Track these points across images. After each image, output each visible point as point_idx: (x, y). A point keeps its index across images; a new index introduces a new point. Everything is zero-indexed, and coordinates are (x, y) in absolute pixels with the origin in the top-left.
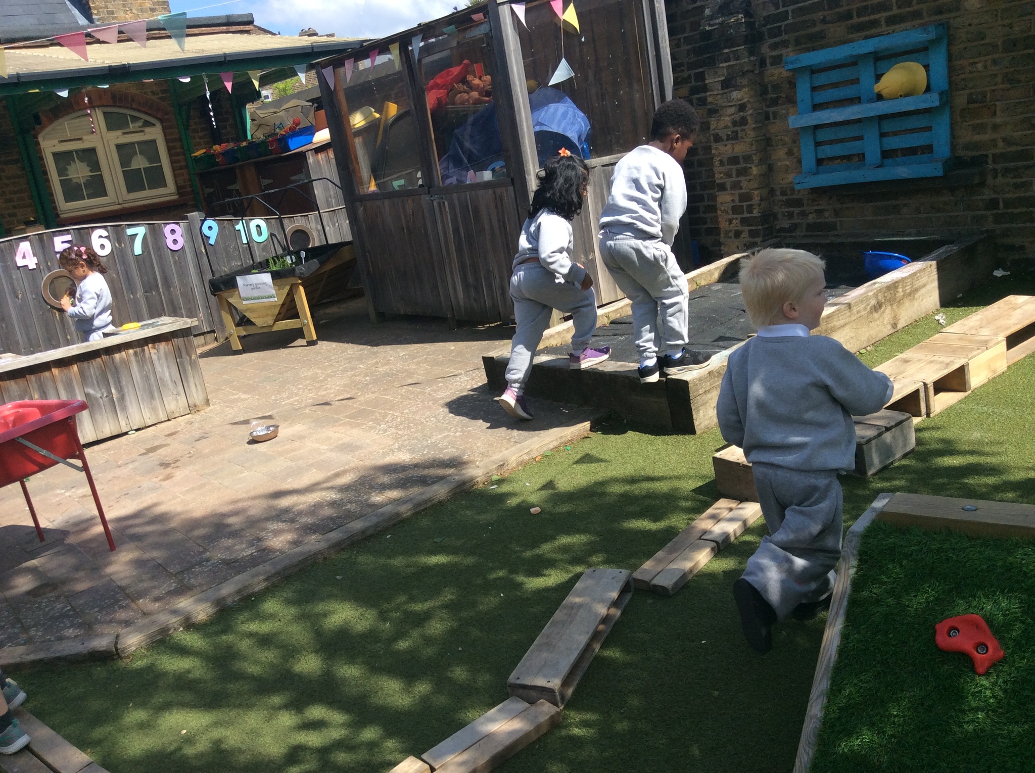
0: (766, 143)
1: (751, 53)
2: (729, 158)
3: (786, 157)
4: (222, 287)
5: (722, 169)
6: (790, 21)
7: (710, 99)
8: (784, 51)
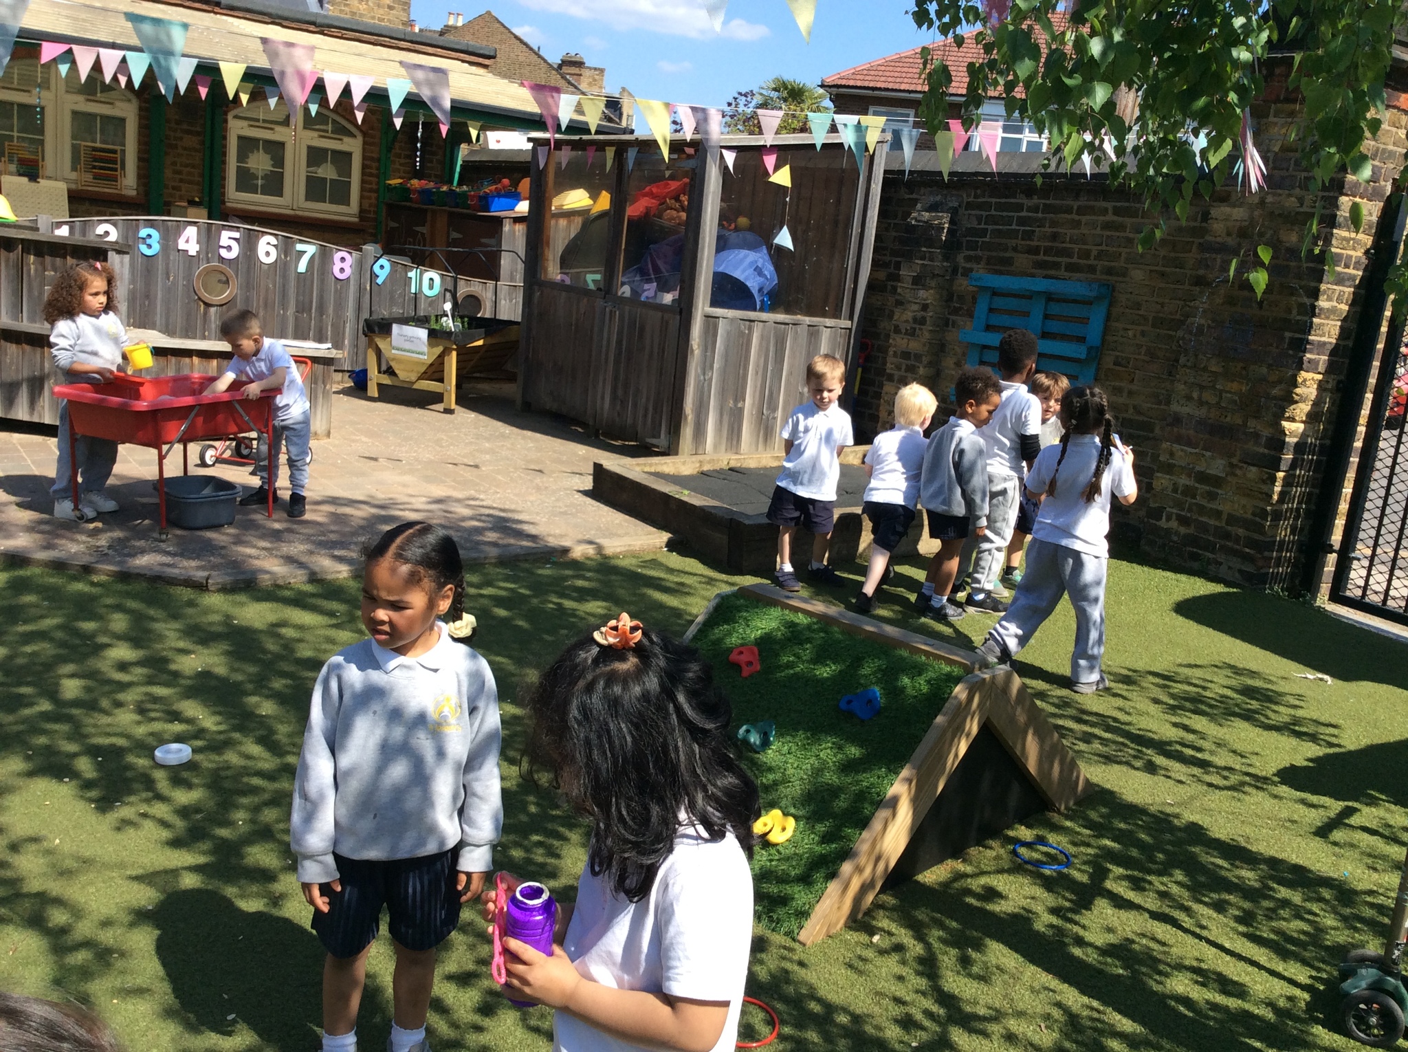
0: (940, 348)
1: (946, 258)
2: (903, 352)
3: (952, 366)
4: (376, 329)
5: (895, 360)
6: (987, 240)
7: (899, 290)
8: (975, 266)
